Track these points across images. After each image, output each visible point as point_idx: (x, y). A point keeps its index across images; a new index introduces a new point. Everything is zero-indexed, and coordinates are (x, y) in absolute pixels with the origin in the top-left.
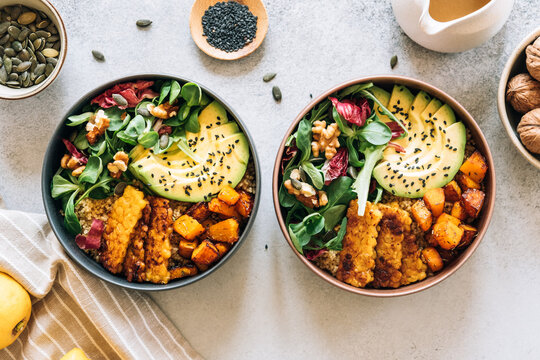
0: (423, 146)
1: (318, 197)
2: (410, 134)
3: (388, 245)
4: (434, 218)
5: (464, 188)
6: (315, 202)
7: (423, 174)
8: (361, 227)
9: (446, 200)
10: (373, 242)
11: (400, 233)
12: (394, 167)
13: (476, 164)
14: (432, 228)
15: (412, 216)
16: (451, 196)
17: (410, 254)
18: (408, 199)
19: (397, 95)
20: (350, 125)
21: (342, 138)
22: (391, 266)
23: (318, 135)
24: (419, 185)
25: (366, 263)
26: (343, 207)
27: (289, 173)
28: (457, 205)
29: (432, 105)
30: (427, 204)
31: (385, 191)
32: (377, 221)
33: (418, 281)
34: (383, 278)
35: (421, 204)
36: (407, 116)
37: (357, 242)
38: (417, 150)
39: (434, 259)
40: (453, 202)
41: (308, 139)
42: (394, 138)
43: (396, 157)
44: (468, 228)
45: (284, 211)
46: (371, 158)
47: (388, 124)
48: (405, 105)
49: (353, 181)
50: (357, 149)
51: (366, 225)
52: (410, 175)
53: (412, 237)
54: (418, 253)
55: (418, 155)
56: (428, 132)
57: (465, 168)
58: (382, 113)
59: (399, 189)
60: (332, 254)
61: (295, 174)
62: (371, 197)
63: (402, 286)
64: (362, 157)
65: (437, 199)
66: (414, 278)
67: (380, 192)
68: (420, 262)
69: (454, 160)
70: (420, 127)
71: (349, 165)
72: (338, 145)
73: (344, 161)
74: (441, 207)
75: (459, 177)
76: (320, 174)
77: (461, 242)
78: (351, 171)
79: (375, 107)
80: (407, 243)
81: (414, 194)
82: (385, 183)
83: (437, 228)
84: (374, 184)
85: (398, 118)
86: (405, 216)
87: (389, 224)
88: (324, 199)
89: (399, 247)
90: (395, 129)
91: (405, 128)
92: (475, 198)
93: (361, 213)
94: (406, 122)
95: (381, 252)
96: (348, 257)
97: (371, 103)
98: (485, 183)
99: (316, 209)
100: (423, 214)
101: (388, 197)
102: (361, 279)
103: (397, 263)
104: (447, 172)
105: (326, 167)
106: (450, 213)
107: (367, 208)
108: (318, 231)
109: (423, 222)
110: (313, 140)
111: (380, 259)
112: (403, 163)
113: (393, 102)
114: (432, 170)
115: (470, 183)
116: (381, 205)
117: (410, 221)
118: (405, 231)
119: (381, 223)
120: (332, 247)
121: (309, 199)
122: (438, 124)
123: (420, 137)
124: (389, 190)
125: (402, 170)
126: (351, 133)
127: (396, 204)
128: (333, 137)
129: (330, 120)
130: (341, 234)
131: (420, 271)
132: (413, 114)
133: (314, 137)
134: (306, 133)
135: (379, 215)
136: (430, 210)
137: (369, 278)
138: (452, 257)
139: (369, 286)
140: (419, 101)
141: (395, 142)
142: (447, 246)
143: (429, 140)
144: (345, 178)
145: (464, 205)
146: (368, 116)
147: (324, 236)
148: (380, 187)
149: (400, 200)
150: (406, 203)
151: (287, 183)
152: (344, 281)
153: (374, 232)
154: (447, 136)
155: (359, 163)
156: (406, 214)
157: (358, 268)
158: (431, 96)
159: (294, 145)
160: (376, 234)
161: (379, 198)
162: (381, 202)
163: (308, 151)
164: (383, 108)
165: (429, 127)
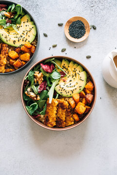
0: (72, 79)
1: (36, 97)
2: (68, 75)
3: (61, 113)
4: (76, 103)
5: (86, 93)
6: (35, 99)
7: (72, 89)
8: (51, 107)
9: (80, 98)
10: (55, 112)
11: (64, 109)
12: (62, 86)
13: (90, 85)
14: (75, 107)
15: (69, 103)
16: (82, 96)
17: (68, 116)
18: (67, 97)
19: (64, 62)
20: (47, 72)
21: (44, 77)
22: (62, 120)
23: (36, 76)
24: (71, 93)
25: (53, 119)
26: (45, 101)
27: (27, 89)
28: (84, 99)
29: (75, 66)
30: (73, 99)
32: (57, 105)
33: (71, 125)
34: (59, 124)
35: (72, 99)
36: (67, 69)
37: (50, 112)
38: (70, 81)
39: (76, 118)
40: (83, 98)
41: (32, 77)
42: (62, 77)
43: (63, 83)
44: (87, 107)
45: (25, 101)
46: (54, 84)
47: (60, 72)
48: (66, 65)
49: (48, 91)
50: (50, 80)
51: (53, 106)
52: (68, 89)
53: (69, 110)
54: (71, 116)
56: (74, 75)
57: (86, 87)
58: (58, 68)
59: (64, 94)
60: (42, 116)
61: (29, 89)
62: (54, 97)
63: (66, 127)
64: (51, 83)
65: (77, 97)
66: (70, 124)
67: (58, 95)
68: (72, 118)
69: (83, 84)
70: (71, 73)
71: (47, 86)
72: (43, 80)
73: (45, 85)
74: (78, 100)
75: (84, 90)
76: (36, 89)
77: (85, 112)
78: (48, 88)
79: (56, 66)
80: (67, 112)
81: (69, 96)
82: (59, 92)
83: (77, 107)
84: (55, 93)
85: (64, 70)
86: (66, 103)
87: (61, 106)
88: (39, 98)
89: (64, 114)
90: (63, 74)
91: (66, 74)
92: (89, 97)
93: (50, 102)
94: (67, 71)
95: (58, 115)
96: (47, 117)
97: (54, 65)
98: (93, 92)
100: (72, 102)
101: (60, 97)
102: (51, 125)
103: (64, 119)
104: (80, 88)
105: (39, 87)
106: (82, 102)
107: (53, 100)
108: (36, 109)
109: (72, 105)
110: (35, 78)
111: (58, 118)
112: (66, 85)
113: (62, 65)
114: (75, 87)
115: (88, 92)
116: (58, 100)
117: (68, 105)
118: (66, 108)
119: (58, 106)
120: (42, 114)
121: (33, 98)
122: (77, 72)
123: (71, 76)
124: (60, 94)
125: (65, 87)
126: (47, 75)
127: (63, 99)
128: (41, 77)
129: (40, 71)
130: (45, 109)
131: (72, 122)
132: (69, 68)
134: (31, 75)
135: (57, 103)
136: (75, 101)
137: (54, 124)
138: (82, 117)
139: (54, 127)
140: (71, 64)
142: (80, 113)
143: (74, 77)
144: (45, 91)
145: (86, 99)
146: (53, 69)
148: (57, 93)
149: (65, 98)
150: (67, 99)
151: (26, 92)
152: (46, 125)
153: (55, 109)
154: (80, 76)
155: (50, 85)
156: (67, 102)
157: (51, 121)
158: (75, 62)
159: (27, 79)
160: (56, 109)
161: (57, 97)
162: (58, 98)
163: (33, 82)
164: (59, 67)
165: (74, 73)
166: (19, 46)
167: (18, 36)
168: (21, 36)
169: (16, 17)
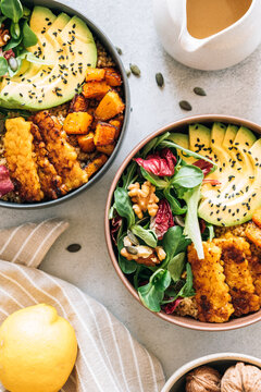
0: (234, 172)
1: (155, 254)
2: (218, 165)
3: (237, 275)
6: (154, 260)
7: (244, 198)
10: (222, 277)
11: (244, 259)
12: (215, 202)
15: (248, 240)
18: (238, 226)
19: (194, 134)
20: (162, 177)
21: (159, 192)
22: (245, 293)
23: (136, 197)
24: (243, 210)
25: (222, 298)
26: (183, 254)
27: (122, 241)
29: (229, 133)
30: (257, 225)
31: (215, 227)
32: (219, 256)
35: (251, 226)
36: (210, 150)
37: (207, 281)
38: (230, 178)
41: (127, 205)
42: (206, 174)
43: (214, 191)
45: (129, 277)
46: (192, 203)
47: (196, 164)
48: (204, 140)
49: (183, 228)
50: (176, 196)
51: (209, 264)
52: (233, 204)
53: (255, 259)
55: (233, 182)
56: (235, 158)
58: (187, 156)
59: (228, 220)
60: (188, 301)
61: (127, 242)
62: (205, 237)
64: (183, 203)
67: (211, 229)
70: (226, 156)
71: (174, 215)
72: (158, 200)
73: (167, 213)
76: (150, 234)
78: (177, 219)
79: (179, 153)
80: (253, 265)
81: (242, 219)
82: (212, 220)
84: (203, 224)
85: (202, 155)
86: (241, 243)
87: (230, 254)
88: (162, 253)
89: (247, 273)
90: (204, 166)
91: (213, 162)
93: (201, 256)
94: (212, 156)
95: (232, 283)
96: (203, 298)
97: (173, 150)
99: (158, 265)
100: (257, 235)
101: (220, 231)
102: (222, 315)
103: (251, 288)
105: (153, 225)
107: (205, 248)
108: (166, 284)
110: (132, 204)
111: (234, 290)
112: (223, 194)
113: (193, 142)
114: (251, 191)
116: (217, 240)
117: (248, 245)
118: (247, 256)
119: (222, 258)
120: (186, 294)
121: (149, 259)
122: (241, 148)
123: (229, 165)
124: (218, 224)
125: (224, 202)
126: (163, 184)
127: (229, 234)
128: (150, 194)
129: (141, 180)
130: (189, 280)
132: (214, 146)
133: (133, 200)
134: (124, 200)
135: (218, 251)
137: (230, 310)
139: (233, 317)
140: (216, 132)
141: (208, 178)
143: (238, 164)
144: (175, 228)
146: (175, 164)
147: (175, 287)
148: (210, 224)
149: (232, 229)
150: (240, 230)
151: (123, 251)
152: (207, 321)
153: (219, 268)
154: (253, 156)
155: (182, 211)
156: (242, 240)
157: (216, 305)
158: (225, 124)
159: (117, 216)
160: (222, 269)
161: (212, 234)
162: (216, 237)
163: (132, 216)
164: (186, 151)
165: (234, 153)
166: (75, 93)
167: (56, 71)
168: (63, 67)
169: (18, 32)
